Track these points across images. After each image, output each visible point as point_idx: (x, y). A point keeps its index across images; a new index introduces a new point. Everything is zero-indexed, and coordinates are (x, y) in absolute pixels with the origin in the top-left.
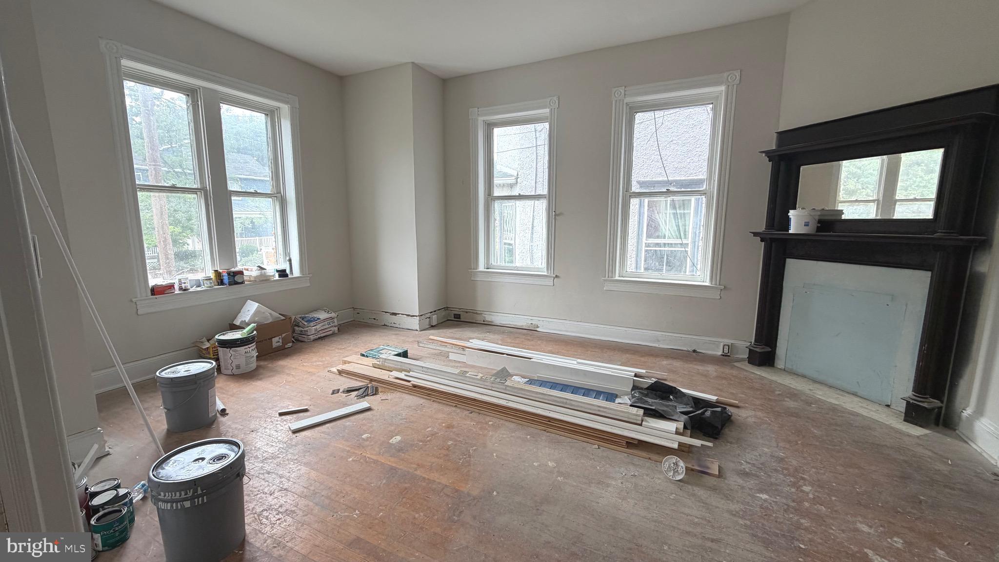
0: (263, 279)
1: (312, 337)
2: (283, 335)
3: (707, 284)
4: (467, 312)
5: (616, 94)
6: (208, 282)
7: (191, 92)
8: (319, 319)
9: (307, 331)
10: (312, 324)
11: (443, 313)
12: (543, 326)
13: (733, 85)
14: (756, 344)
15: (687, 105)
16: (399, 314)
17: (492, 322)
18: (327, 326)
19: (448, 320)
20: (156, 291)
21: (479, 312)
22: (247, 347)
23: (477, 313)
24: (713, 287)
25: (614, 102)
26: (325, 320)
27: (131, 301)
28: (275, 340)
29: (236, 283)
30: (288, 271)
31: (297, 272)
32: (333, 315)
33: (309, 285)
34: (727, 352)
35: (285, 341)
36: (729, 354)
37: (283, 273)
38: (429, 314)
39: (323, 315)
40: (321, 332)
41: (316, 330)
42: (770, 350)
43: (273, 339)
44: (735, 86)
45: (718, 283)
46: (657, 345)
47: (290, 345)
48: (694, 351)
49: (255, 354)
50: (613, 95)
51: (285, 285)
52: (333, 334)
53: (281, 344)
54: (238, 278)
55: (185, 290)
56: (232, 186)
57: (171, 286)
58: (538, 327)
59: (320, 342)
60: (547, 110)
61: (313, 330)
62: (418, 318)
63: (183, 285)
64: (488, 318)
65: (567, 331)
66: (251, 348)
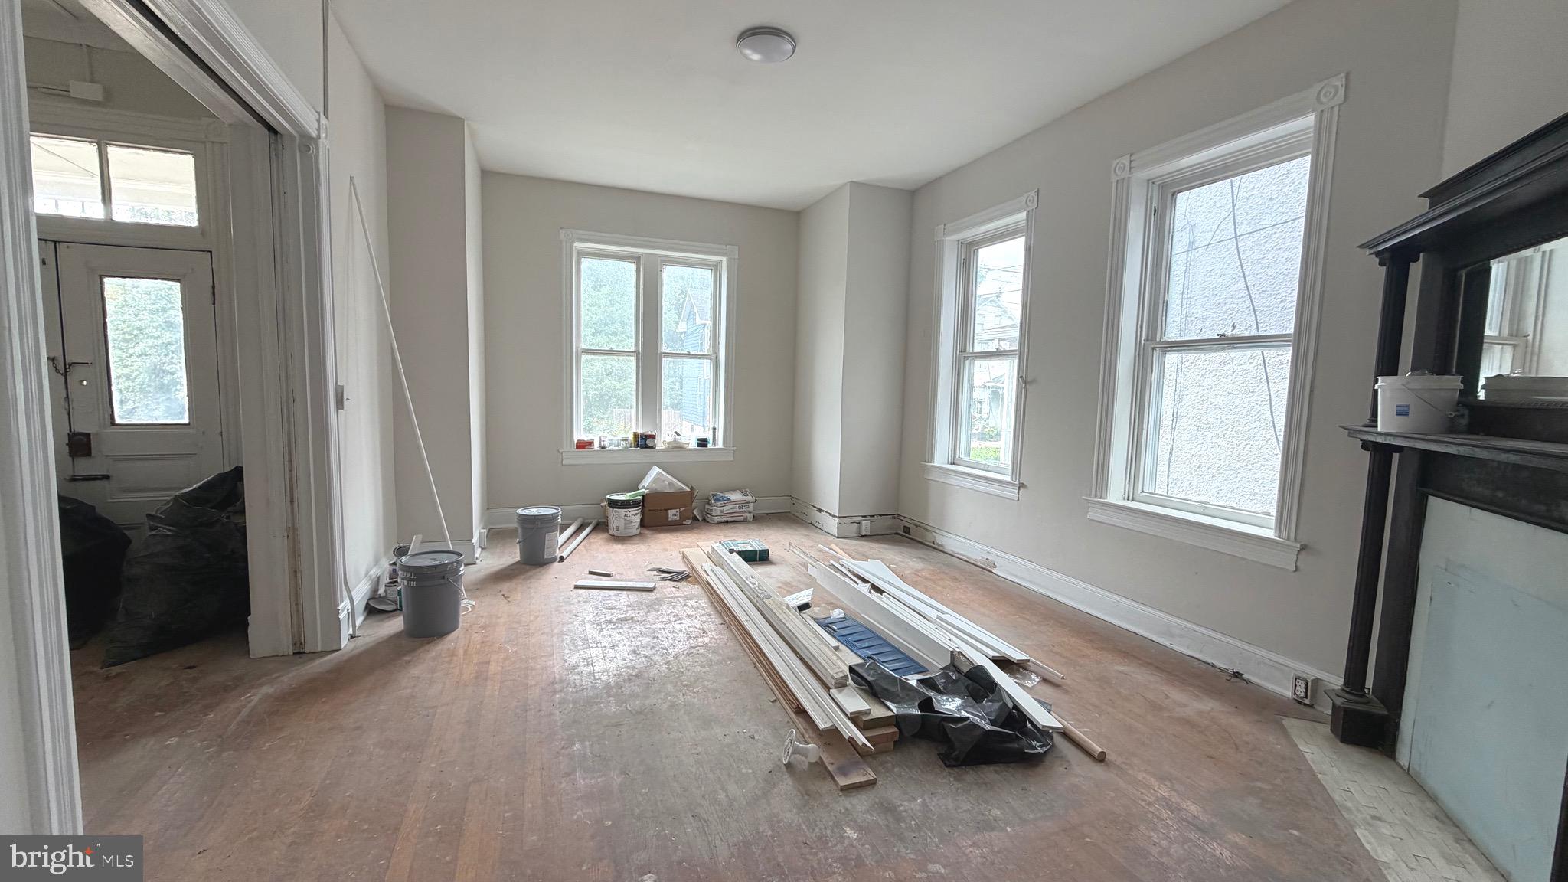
0: (677, 447)
1: (716, 519)
2: (682, 509)
3: (1270, 534)
4: (917, 526)
5: (1117, 171)
6: (624, 443)
7: (636, 259)
8: (729, 499)
9: (712, 510)
10: (719, 504)
11: (889, 522)
12: (1001, 566)
13: (1332, 108)
14: (1348, 689)
15: (1270, 161)
16: (823, 511)
17: (942, 546)
18: (738, 510)
19: (897, 534)
20: (583, 445)
21: (930, 528)
22: (626, 510)
23: (926, 529)
24: (1282, 544)
25: (1114, 185)
26: (736, 502)
27: (559, 452)
28: (671, 512)
29: (646, 447)
30: (710, 440)
31: (720, 444)
32: (749, 498)
33: (732, 459)
34: (1302, 695)
35: (683, 517)
36: (1307, 701)
37: (703, 443)
38: (861, 518)
39: (735, 496)
40: (728, 515)
41: (721, 511)
42: (1386, 713)
43: (669, 511)
44: (1336, 109)
45: (1292, 535)
46: (1167, 643)
47: (689, 522)
48: (1237, 675)
49: (637, 519)
50: (1113, 172)
51: (703, 455)
52: (745, 521)
53: (678, 519)
54: (649, 442)
55: (603, 448)
56: (664, 348)
57: (591, 443)
58: (995, 566)
59: (723, 526)
60: (1023, 215)
61: (717, 509)
62: (837, 519)
63: (602, 443)
64: (940, 540)
65: (1031, 582)
66: (631, 513)
